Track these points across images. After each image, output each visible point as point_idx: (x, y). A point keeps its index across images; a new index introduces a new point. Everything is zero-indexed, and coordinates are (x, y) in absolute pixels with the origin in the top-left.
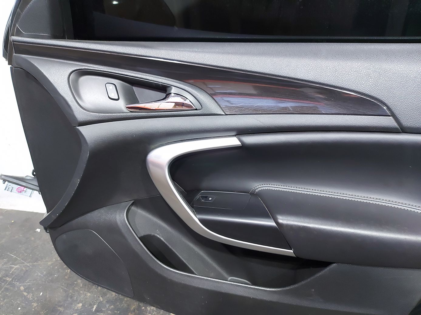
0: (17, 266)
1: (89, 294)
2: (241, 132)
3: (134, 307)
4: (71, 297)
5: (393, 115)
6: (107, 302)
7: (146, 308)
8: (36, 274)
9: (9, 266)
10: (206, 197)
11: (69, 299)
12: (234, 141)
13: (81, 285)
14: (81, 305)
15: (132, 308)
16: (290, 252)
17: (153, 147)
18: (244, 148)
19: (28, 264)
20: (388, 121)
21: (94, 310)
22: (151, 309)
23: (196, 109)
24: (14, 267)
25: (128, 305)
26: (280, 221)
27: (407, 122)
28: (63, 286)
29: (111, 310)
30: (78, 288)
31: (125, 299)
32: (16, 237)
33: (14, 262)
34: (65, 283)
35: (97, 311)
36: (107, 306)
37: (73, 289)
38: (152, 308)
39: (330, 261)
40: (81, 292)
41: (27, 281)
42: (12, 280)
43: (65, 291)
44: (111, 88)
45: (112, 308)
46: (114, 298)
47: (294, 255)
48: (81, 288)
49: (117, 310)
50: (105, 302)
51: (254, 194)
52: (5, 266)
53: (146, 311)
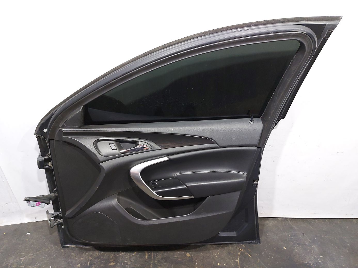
0: (24, 258)
1: (82, 258)
2: (168, 155)
3: (112, 256)
4: (71, 263)
5: (216, 143)
6: (95, 259)
7: (119, 255)
8: (41, 258)
9: (18, 260)
10: (154, 184)
11: (70, 264)
12: (166, 159)
13: (75, 255)
14: (79, 265)
15: (111, 257)
16: (192, 197)
17: (131, 166)
18: (170, 160)
19: (32, 255)
20: (215, 145)
21: (89, 265)
22: (122, 255)
23: (150, 149)
24: (21, 259)
25: (108, 257)
26: (187, 185)
27: (221, 145)
28: (63, 259)
29: (99, 262)
30: (73, 257)
31: (105, 254)
32: (13, 242)
33: (21, 256)
34: (64, 257)
35: (91, 265)
36: (96, 260)
37: (71, 259)
38: (123, 253)
39: (206, 196)
40: (76, 259)
41: (37, 264)
42: (25, 266)
43: (66, 261)
44: (112, 145)
45: (100, 261)
46: (99, 256)
47: (194, 198)
48: (75, 257)
49: (103, 261)
50: (93, 259)
51: (174, 178)
52: (15, 260)
53: (120, 256)
